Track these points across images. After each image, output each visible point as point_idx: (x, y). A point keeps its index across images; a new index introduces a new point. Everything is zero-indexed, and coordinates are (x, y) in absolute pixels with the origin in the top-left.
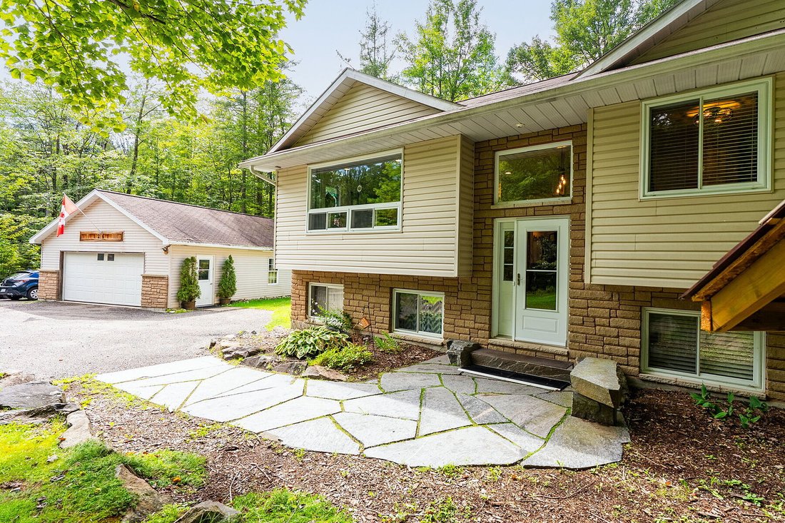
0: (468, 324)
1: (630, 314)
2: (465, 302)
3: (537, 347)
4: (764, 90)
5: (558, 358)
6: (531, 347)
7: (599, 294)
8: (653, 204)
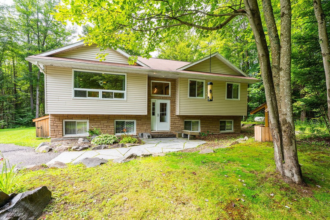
0: (144, 128)
1: (182, 121)
2: (144, 122)
3: (164, 131)
4: (204, 82)
5: (168, 133)
6: (162, 131)
7: (177, 117)
8: (190, 99)
